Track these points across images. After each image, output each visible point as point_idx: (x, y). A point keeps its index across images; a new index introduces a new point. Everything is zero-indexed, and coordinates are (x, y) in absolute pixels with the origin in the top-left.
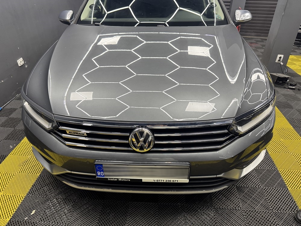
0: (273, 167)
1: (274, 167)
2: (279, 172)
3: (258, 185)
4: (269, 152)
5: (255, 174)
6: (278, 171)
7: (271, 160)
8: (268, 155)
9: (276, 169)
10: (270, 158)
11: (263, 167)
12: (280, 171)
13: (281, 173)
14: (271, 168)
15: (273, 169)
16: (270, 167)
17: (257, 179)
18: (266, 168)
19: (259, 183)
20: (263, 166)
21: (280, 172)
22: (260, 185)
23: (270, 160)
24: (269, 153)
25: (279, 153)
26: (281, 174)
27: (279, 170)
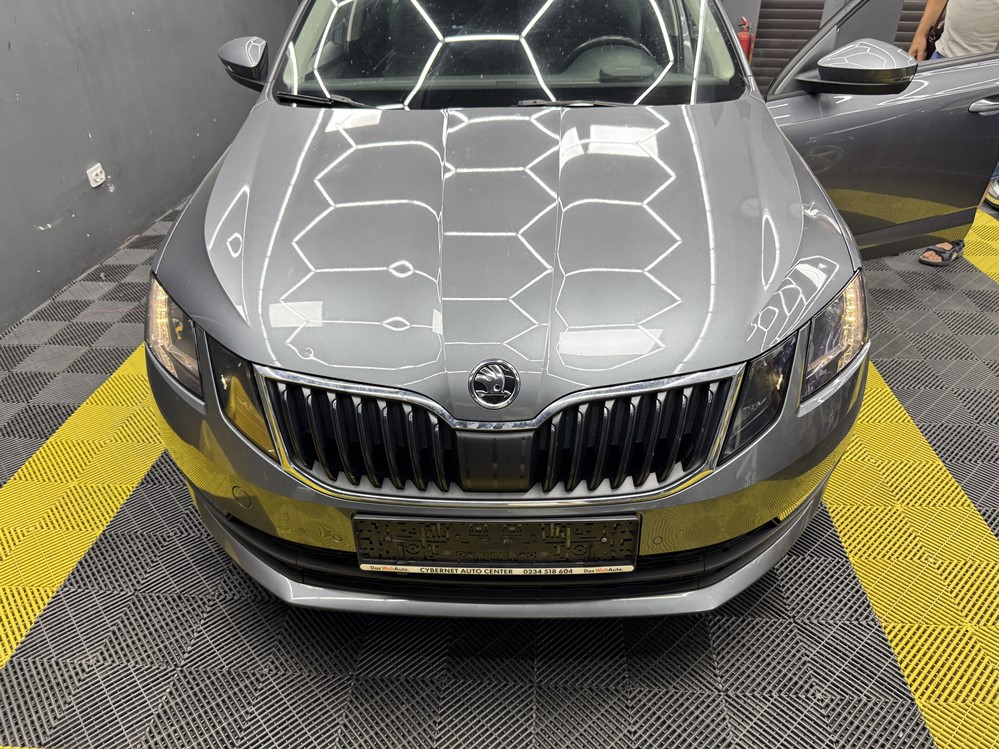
0: (864, 616)
1: (866, 613)
2: (886, 636)
3: (807, 686)
4: (850, 556)
5: (797, 643)
6: (879, 632)
7: (857, 588)
8: (848, 568)
9: (872, 623)
10: (854, 578)
11: (828, 614)
12: (887, 631)
13: (890, 637)
14: (857, 619)
15: (864, 623)
16: (852, 616)
17: (804, 663)
18: (838, 617)
19: (809, 678)
20: (827, 611)
21: (889, 633)
22: (812, 686)
23: (853, 588)
24: (851, 559)
25: (885, 558)
26: (891, 641)
27: (885, 628)
